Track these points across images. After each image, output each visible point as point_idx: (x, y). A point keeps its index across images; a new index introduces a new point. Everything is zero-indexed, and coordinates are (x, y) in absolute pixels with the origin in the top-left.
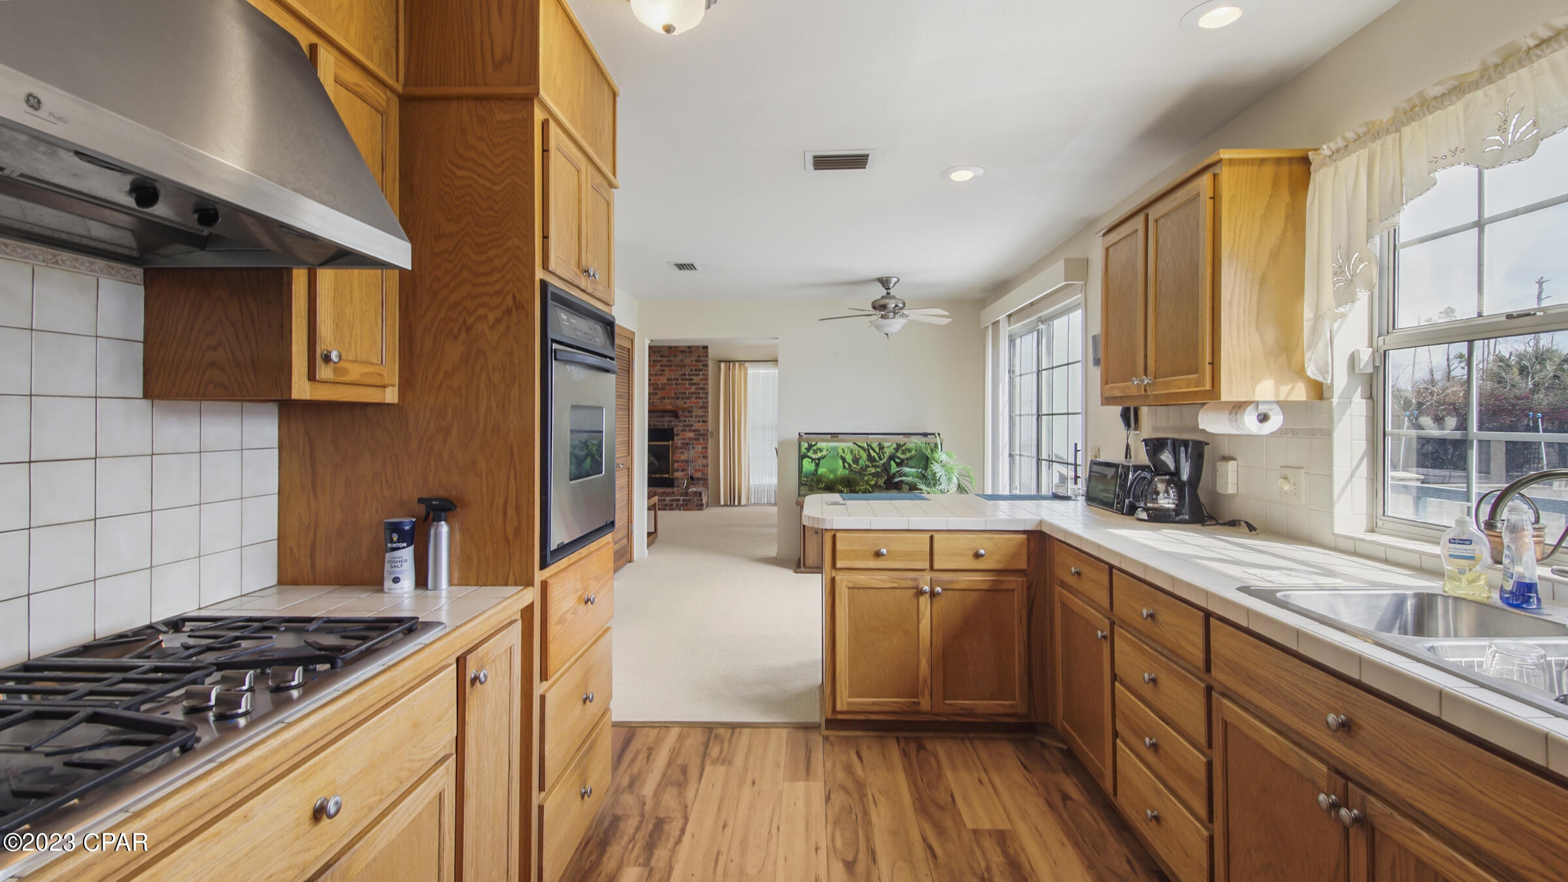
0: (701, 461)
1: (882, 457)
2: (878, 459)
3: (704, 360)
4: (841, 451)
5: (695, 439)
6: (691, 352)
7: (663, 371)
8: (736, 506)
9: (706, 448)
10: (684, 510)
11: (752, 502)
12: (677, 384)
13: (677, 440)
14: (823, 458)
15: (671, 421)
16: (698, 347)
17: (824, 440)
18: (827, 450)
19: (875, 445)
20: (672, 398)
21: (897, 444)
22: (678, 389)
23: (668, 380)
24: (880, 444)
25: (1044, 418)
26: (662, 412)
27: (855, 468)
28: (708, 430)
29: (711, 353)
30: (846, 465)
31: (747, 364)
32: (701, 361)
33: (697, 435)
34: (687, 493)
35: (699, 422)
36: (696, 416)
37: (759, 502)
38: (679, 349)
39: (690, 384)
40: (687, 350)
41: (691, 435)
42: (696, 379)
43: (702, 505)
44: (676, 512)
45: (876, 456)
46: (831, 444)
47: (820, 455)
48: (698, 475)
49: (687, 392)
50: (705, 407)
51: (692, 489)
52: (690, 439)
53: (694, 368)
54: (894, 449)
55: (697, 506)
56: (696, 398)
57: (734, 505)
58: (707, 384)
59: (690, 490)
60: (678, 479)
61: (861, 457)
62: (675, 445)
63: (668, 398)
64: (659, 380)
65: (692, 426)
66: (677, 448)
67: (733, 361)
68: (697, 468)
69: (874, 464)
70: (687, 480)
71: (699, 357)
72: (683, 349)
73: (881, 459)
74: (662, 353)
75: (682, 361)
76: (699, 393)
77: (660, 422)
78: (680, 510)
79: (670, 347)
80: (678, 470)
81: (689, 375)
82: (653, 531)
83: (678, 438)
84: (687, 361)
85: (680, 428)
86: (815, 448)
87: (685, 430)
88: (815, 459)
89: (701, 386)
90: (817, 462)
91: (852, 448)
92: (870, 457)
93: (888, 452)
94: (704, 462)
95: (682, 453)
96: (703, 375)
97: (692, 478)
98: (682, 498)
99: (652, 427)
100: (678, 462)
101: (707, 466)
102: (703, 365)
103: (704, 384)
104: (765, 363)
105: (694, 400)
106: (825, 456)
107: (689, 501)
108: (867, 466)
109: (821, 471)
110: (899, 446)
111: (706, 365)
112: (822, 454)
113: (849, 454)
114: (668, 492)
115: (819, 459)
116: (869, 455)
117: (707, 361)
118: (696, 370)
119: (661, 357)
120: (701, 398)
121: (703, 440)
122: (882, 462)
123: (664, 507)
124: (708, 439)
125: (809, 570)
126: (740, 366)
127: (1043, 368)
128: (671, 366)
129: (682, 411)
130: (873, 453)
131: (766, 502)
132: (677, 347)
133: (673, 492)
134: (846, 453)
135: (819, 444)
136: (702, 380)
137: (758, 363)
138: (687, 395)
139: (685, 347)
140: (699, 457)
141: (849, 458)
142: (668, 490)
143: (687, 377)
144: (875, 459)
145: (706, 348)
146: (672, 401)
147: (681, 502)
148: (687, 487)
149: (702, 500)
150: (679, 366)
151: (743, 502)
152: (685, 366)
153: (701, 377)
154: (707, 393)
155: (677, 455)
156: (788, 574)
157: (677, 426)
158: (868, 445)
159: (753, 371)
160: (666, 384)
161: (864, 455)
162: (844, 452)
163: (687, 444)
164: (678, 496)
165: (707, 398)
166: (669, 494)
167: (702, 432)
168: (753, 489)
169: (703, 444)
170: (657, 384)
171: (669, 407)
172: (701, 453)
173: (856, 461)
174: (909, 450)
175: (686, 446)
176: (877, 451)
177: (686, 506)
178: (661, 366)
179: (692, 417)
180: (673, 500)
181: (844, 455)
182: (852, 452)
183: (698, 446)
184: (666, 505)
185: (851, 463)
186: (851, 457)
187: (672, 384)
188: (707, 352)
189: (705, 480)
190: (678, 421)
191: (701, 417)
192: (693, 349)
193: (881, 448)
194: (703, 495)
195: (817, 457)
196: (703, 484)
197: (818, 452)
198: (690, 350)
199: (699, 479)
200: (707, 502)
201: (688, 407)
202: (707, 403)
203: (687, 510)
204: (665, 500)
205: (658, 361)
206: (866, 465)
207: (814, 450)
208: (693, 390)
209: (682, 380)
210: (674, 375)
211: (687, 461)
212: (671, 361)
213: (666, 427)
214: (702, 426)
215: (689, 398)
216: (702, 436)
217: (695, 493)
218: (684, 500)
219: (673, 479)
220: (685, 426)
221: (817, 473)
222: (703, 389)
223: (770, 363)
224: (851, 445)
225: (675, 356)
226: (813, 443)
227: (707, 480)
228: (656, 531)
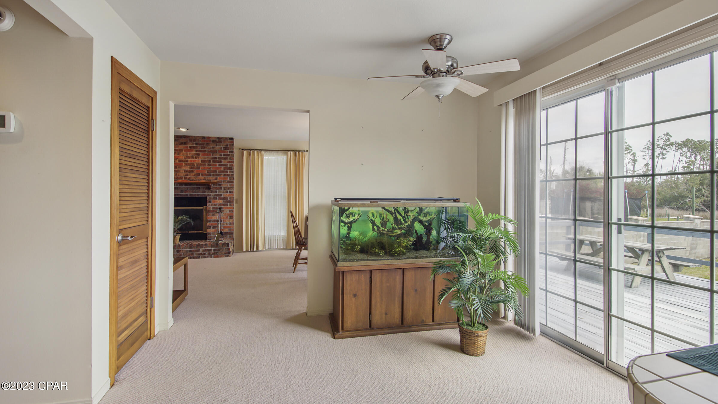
0: (228, 221)
1: (407, 219)
2: (403, 222)
3: (231, 148)
4: (371, 215)
5: (223, 205)
6: (221, 142)
7: (198, 154)
8: (255, 251)
9: (233, 211)
10: (214, 257)
11: (267, 248)
12: (209, 165)
13: (209, 205)
14: (355, 221)
15: (204, 192)
16: (226, 138)
17: (356, 206)
18: (359, 214)
19: (401, 210)
20: (206, 175)
21: (419, 208)
22: (210, 168)
23: (202, 161)
24: (405, 208)
25: (614, 181)
26: (197, 184)
27: (383, 230)
28: (233, 198)
29: (237, 144)
30: (375, 228)
31: (263, 152)
32: (228, 149)
33: (225, 202)
34: (217, 244)
35: (227, 192)
36: (225, 188)
37: (272, 248)
38: (211, 139)
39: (220, 165)
40: (217, 140)
41: (221, 202)
42: (224, 162)
43: (229, 253)
44: (209, 259)
45: (402, 220)
46: (362, 209)
47: (352, 219)
48: (226, 230)
49: (217, 170)
50: (231, 182)
51: (222, 241)
52: (220, 204)
53: (223, 154)
54: (417, 213)
55: (225, 254)
56: (225, 175)
57: (253, 251)
58: (233, 165)
59: (220, 242)
60: (210, 234)
61: (388, 220)
62: (208, 209)
63: (202, 175)
64: (194, 161)
65: (221, 195)
66: (209, 211)
67: (252, 150)
68: (225, 225)
69: (399, 226)
70: (217, 234)
71: (227, 145)
72: (214, 139)
73: (406, 222)
74: (197, 142)
75: (213, 148)
76: (227, 172)
77: (195, 192)
78: (212, 257)
79: (204, 138)
80: (210, 227)
81: (219, 158)
82: (183, 289)
83: (210, 204)
84: (217, 148)
85: (212, 197)
86: (347, 212)
87: (216, 198)
88: (348, 223)
89: (228, 167)
90: (350, 226)
91: (381, 212)
92: (396, 220)
93: (412, 215)
94: (231, 221)
95: (214, 215)
96: (230, 159)
97: (221, 233)
98: (213, 248)
99: (177, 196)
100: (210, 221)
101: (233, 223)
102: (230, 152)
103: (231, 165)
104: (277, 152)
105: (222, 176)
106: (357, 220)
107: (219, 250)
108: (394, 229)
109: (354, 234)
110: (421, 210)
111: (233, 152)
112: (354, 218)
113: (378, 217)
114: (202, 244)
115: (351, 223)
116: (396, 219)
117: (233, 149)
118: (224, 155)
119: (197, 144)
120: (229, 175)
121: (230, 205)
122: (407, 224)
123: (198, 256)
124: (233, 205)
125: (347, 334)
126: (258, 153)
127: (614, 129)
128: (204, 151)
129: (214, 184)
130: (399, 217)
131: (276, 248)
132: (209, 138)
133: (206, 245)
134: (375, 217)
135: (351, 209)
136: (229, 162)
137: (271, 152)
138: (218, 173)
139: (215, 138)
140: (227, 218)
141: (378, 221)
142: (202, 242)
143: (217, 160)
144: (401, 222)
145: (232, 139)
146: (206, 177)
147: (213, 252)
148: (218, 240)
149: (229, 249)
150: (211, 151)
151: (260, 248)
152: (216, 152)
153: (228, 160)
154: (233, 172)
155: (210, 216)
156: (325, 338)
157: (209, 195)
158: (395, 209)
159: (267, 157)
160: (201, 165)
161: (391, 218)
162: (373, 216)
163: (218, 208)
164: (209, 247)
165: (233, 175)
166: (202, 246)
167: (229, 200)
168: (267, 238)
169: (230, 208)
170: (193, 164)
171: (204, 181)
172: (228, 215)
173: (384, 224)
174: (429, 214)
175: (217, 209)
176: (403, 215)
177: (216, 254)
178: (196, 151)
179: (221, 188)
180: (205, 250)
181: (373, 219)
182: (380, 216)
183: (226, 210)
184: (200, 254)
185: (380, 226)
186: (380, 221)
187: (205, 165)
188: (233, 142)
189: (231, 233)
190: (210, 191)
191: (229, 189)
192: (222, 140)
193: (406, 211)
194: (230, 245)
195: (349, 221)
196: (230, 237)
197: (351, 216)
198: (219, 140)
199: (226, 233)
200: (233, 250)
201: (218, 181)
202: (233, 178)
203: (218, 257)
204: (199, 250)
205: (194, 147)
206: (393, 227)
207: (346, 214)
208: (222, 170)
209: (213, 161)
210: (207, 157)
211: (217, 221)
212: (204, 148)
213: (200, 196)
214: (229, 195)
215: (219, 175)
216: (229, 202)
217: (224, 244)
218: (214, 250)
219: (206, 234)
220: (215, 195)
221: (349, 235)
222: (231, 169)
223: (280, 152)
224: (380, 209)
225: (208, 144)
226: (346, 208)
227: (232, 233)
228: (185, 289)
